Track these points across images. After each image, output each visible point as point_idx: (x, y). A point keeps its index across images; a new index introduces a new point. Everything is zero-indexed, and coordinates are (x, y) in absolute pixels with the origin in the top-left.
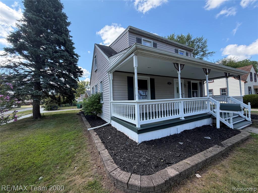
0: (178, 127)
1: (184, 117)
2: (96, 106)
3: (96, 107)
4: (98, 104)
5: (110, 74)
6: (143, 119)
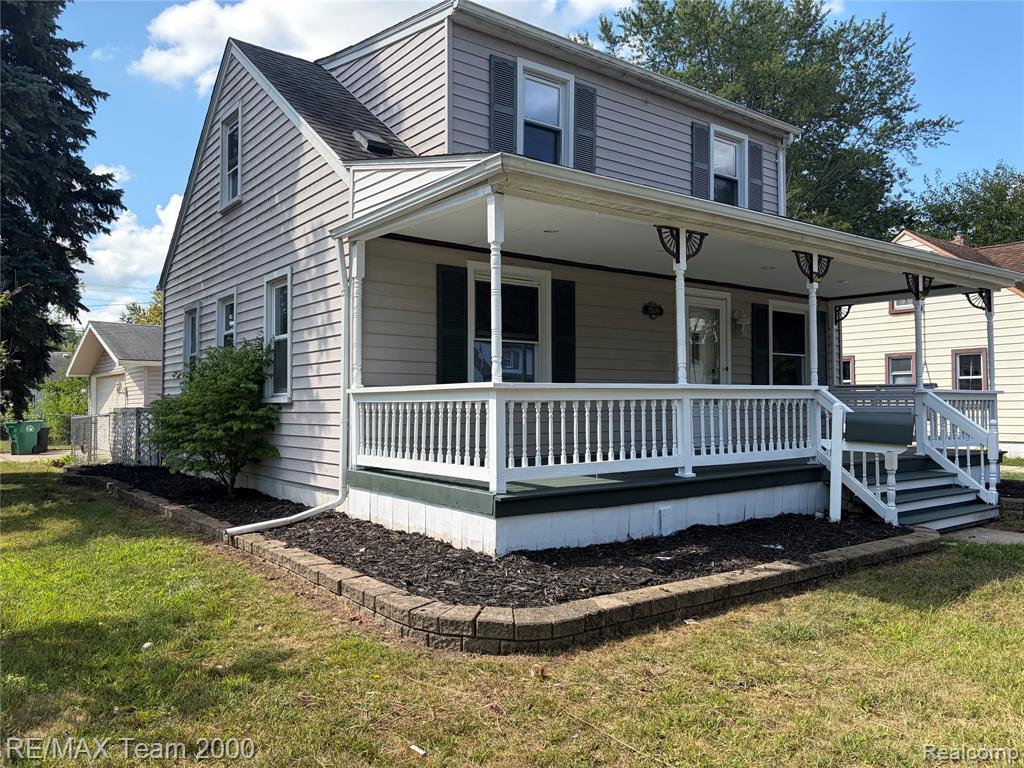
0: (665, 507)
1: (695, 469)
2: (242, 419)
3: (245, 427)
4: (254, 409)
5: (346, 247)
6: (518, 463)
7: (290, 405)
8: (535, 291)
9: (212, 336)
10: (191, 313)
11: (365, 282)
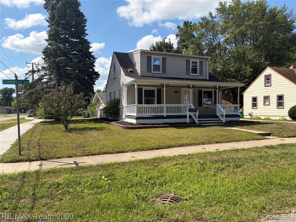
0: (161, 120)
1: (167, 115)
2: (115, 109)
4: (116, 108)
5: (125, 87)
6: (139, 114)
7: (121, 107)
8: (154, 90)
9: (112, 97)
10: (110, 93)
11: (127, 91)
